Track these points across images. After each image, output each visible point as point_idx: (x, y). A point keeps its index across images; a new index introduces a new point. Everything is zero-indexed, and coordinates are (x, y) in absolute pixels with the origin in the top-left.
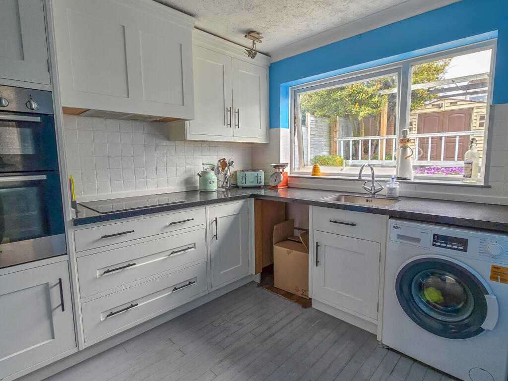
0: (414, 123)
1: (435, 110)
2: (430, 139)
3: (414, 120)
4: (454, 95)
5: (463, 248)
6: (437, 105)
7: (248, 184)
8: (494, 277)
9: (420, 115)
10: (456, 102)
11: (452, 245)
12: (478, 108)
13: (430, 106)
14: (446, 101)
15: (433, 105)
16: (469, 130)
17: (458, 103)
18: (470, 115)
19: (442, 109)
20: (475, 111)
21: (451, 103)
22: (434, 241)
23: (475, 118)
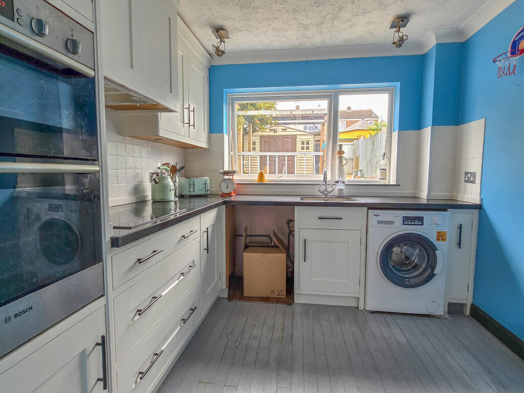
0: (257, 143)
1: (272, 133)
2: (277, 157)
3: (257, 140)
4: (285, 124)
5: (421, 223)
6: (273, 130)
7: (196, 193)
8: (438, 239)
9: (261, 137)
10: (286, 129)
11: (415, 222)
12: (300, 135)
13: (268, 130)
14: (280, 128)
15: (270, 130)
16: (295, 151)
17: (288, 130)
18: (295, 140)
19: (277, 134)
20: (298, 137)
21: (283, 129)
22: (403, 221)
23: (298, 143)
